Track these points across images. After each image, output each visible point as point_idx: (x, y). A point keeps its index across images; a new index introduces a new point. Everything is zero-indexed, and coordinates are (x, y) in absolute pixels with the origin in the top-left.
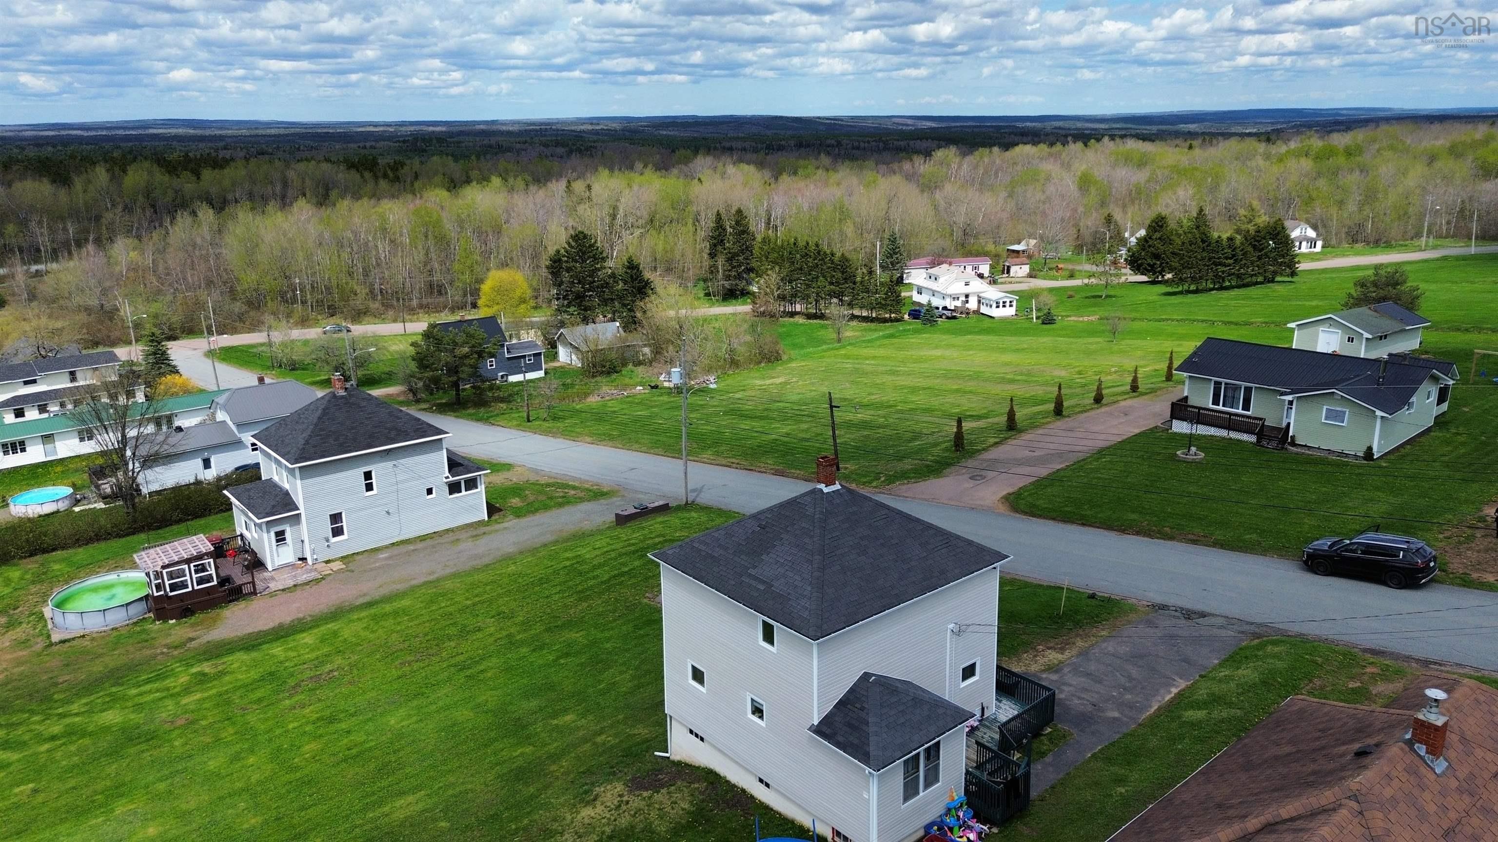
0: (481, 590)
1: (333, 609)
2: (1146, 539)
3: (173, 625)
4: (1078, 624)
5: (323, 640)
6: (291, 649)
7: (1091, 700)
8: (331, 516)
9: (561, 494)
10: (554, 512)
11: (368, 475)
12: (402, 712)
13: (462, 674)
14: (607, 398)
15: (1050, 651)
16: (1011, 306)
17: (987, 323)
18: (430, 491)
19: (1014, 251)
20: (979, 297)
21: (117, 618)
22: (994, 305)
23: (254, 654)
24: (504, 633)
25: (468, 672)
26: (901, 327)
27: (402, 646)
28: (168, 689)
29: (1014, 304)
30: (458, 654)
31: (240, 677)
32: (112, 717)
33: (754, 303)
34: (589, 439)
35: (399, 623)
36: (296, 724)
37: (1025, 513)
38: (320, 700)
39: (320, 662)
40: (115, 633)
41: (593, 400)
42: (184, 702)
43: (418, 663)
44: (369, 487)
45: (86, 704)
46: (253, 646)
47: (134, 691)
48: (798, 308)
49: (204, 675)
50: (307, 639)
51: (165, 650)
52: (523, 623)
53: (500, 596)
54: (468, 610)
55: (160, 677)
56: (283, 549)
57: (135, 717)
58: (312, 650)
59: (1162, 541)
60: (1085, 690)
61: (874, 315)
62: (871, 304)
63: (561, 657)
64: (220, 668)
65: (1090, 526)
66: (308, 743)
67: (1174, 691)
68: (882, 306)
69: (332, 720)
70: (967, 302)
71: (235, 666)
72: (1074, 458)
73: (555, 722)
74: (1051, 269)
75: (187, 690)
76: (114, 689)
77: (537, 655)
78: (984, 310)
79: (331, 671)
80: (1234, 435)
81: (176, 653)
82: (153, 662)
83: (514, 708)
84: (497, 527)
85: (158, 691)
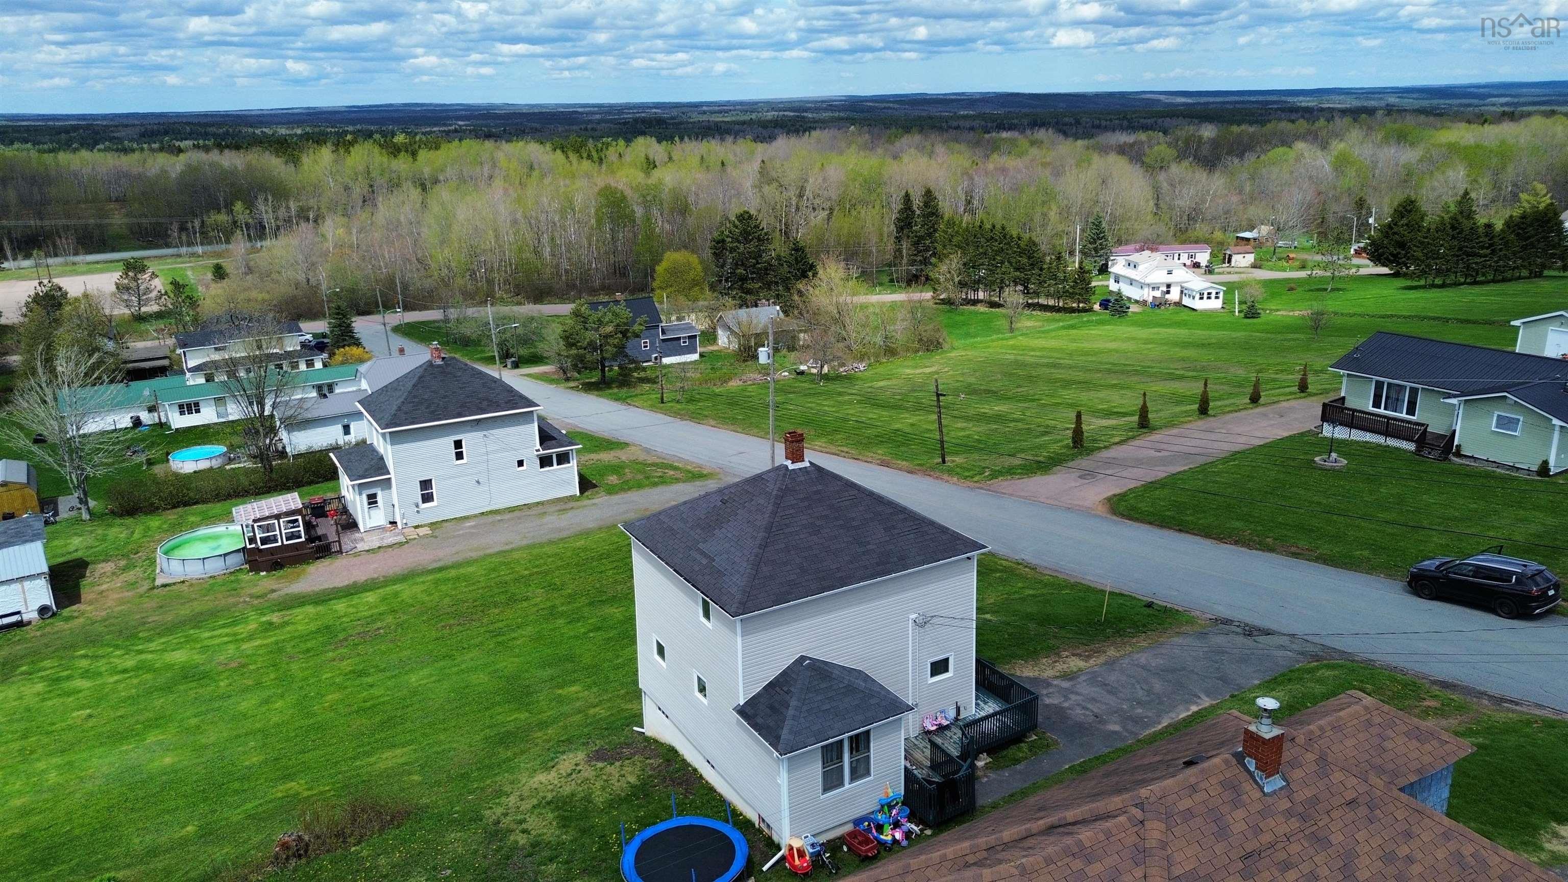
0: (542, 561)
1: (406, 572)
2: (1243, 549)
3: (264, 577)
4: (1119, 633)
5: (384, 599)
6: (353, 606)
7: (1095, 710)
8: (421, 482)
9: (660, 474)
10: (647, 491)
11: (458, 444)
12: (426, 671)
13: (494, 640)
14: (749, 383)
15: (1074, 658)
16: (1217, 298)
17: (1184, 315)
18: (520, 463)
19: (1243, 239)
20: (1182, 287)
21: (216, 567)
22: (1198, 296)
23: (321, 608)
24: (549, 604)
25: (500, 639)
26: (1085, 317)
27: (449, 610)
28: (235, 634)
29: (1221, 295)
30: (499, 621)
31: (300, 628)
32: (179, 657)
33: (935, 290)
34: (713, 422)
35: (455, 589)
36: (329, 675)
37: (1123, 516)
38: (359, 655)
39: (373, 619)
40: (212, 581)
41: (734, 384)
42: (244, 647)
43: (458, 628)
44: (459, 456)
45: (163, 643)
46: (323, 601)
47: (207, 634)
48: (981, 295)
49: (270, 623)
50: (371, 597)
51: (247, 599)
52: (570, 595)
53: (558, 568)
54: (523, 580)
55: (234, 623)
56: (374, 512)
57: (198, 658)
58: (370, 608)
59: (1260, 553)
60: (1094, 700)
61: (1061, 304)
62: (1058, 292)
63: (591, 631)
64: (286, 619)
65: (1187, 532)
66: (334, 692)
67: (1194, 708)
68: (1071, 295)
69: (361, 674)
70: (1168, 292)
71: (299, 618)
72: (1201, 460)
73: (560, 691)
74: (1280, 259)
75: (251, 637)
76: (192, 632)
77: (570, 627)
78: (1186, 301)
79: (379, 629)
80: (1392, 442)
81: (256, 602)
82: (233, 609)
83: (527, 675)
84: (586, 502)
85: (227, 635)
